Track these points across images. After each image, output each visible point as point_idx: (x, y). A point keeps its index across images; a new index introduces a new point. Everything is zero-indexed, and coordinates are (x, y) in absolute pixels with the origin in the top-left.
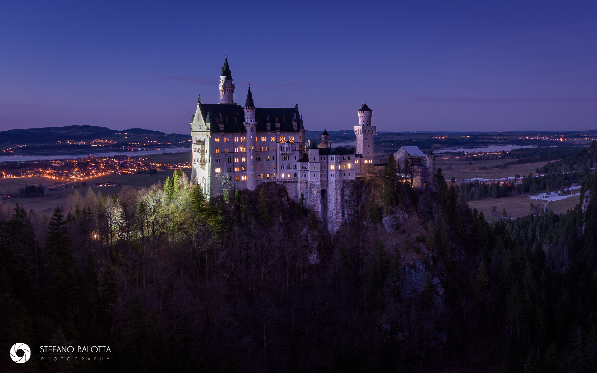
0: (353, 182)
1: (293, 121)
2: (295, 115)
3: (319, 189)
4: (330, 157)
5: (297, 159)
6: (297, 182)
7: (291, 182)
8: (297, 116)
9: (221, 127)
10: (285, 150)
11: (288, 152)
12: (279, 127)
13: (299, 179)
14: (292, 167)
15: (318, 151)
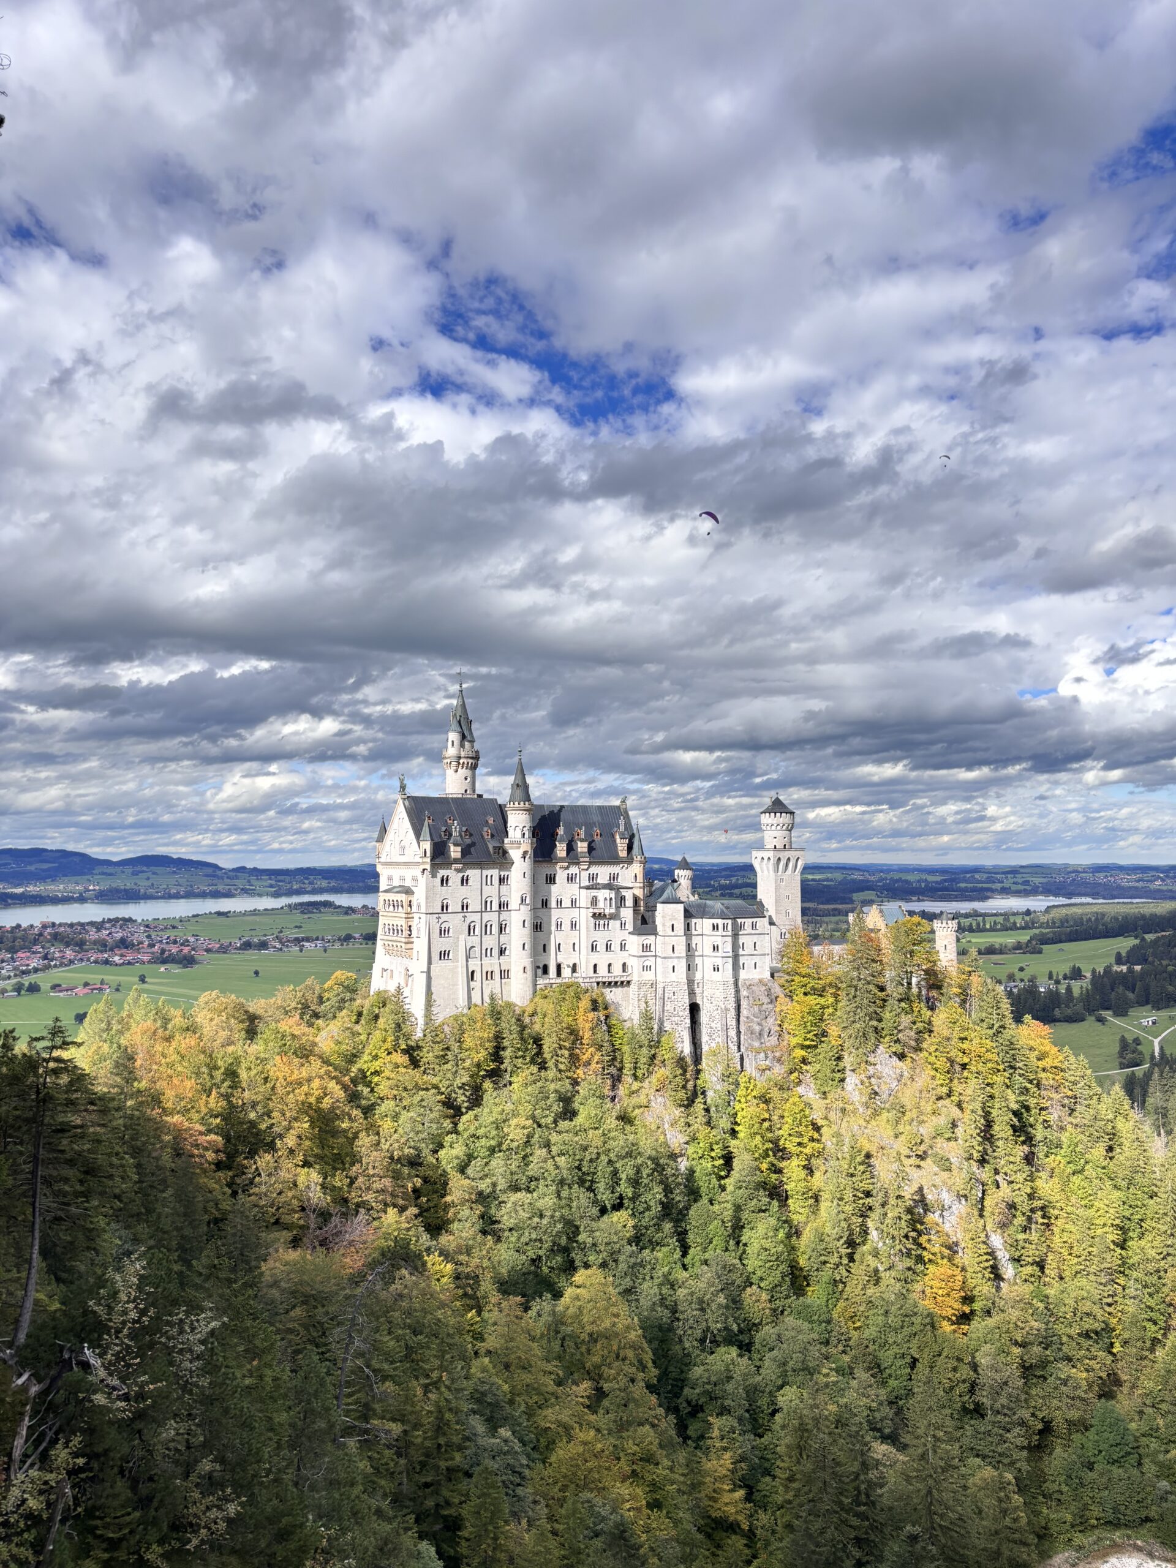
0: (766, 985)
1: (617, 837)
2: (622, 822)
3: (686, 1002)
4: (708, 923)
5: (630, 927)
6: (629, 982)
7: (616, 983)
8: (625, 825)
9: (455, 852)
10: (601, 904)
11: (607, 911)
12: (586, 850)
13: (635, 978)
14: (616, 946)
15: (680, 908)
